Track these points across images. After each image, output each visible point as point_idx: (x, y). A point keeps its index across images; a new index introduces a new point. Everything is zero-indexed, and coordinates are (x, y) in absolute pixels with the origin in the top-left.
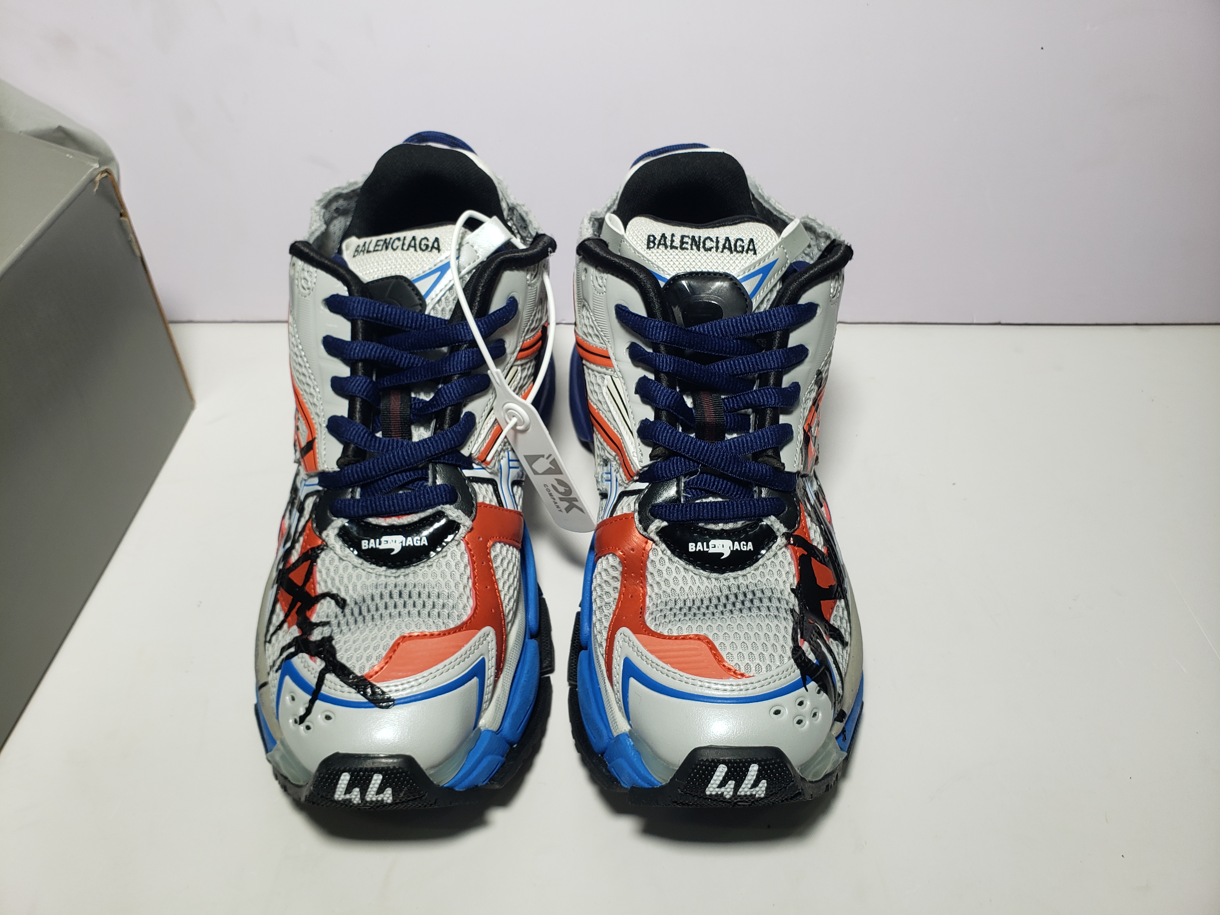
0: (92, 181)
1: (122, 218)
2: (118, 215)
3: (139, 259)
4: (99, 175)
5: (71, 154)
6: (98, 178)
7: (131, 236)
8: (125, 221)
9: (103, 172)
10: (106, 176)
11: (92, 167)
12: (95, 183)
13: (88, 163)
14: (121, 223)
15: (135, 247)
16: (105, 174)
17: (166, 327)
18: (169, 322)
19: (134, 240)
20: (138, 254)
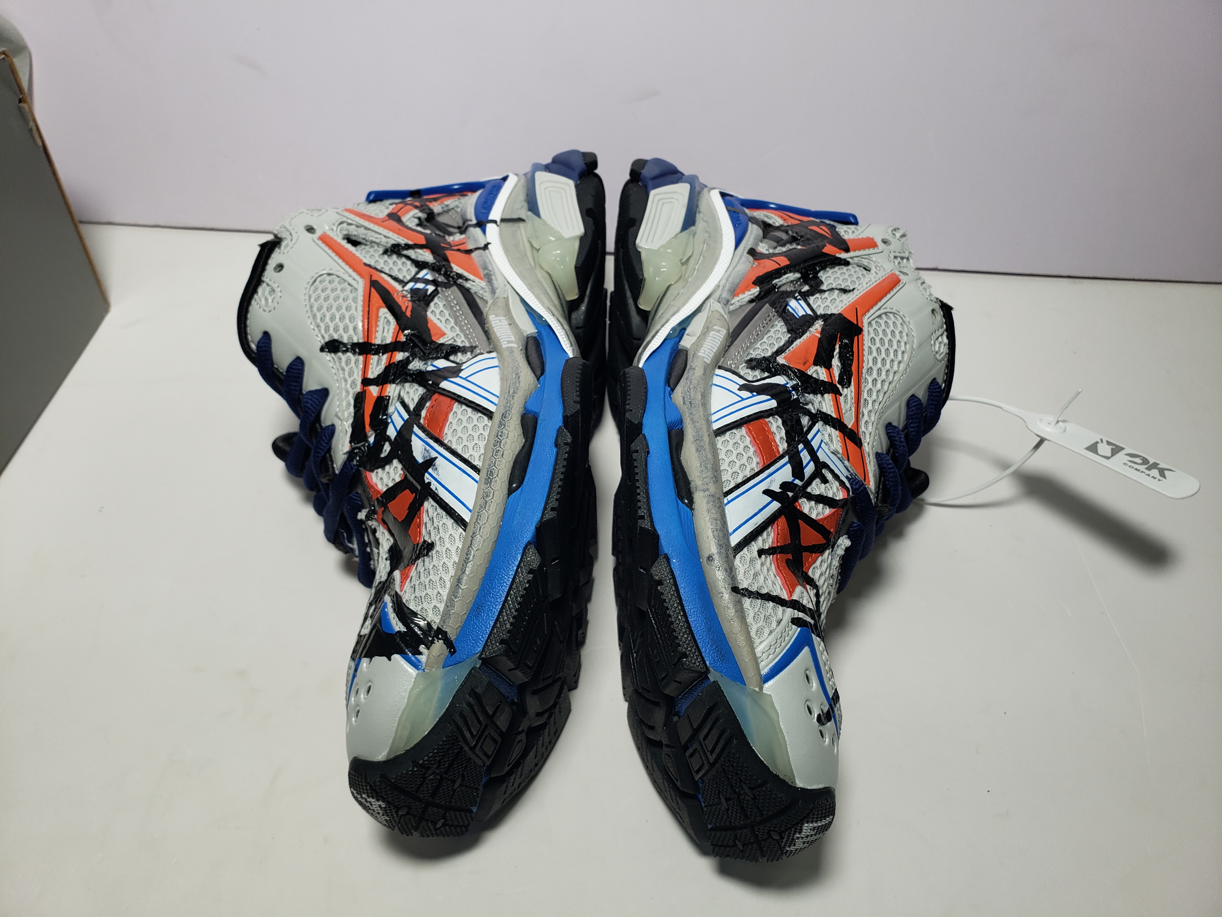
1: (21, 105)
2: (17, 101)
3: (41, 148)
7: (31, 124)
8: (24, 108)
10: (4, 59)
14: (20, 110)
15: (36, 136)
16: (3, 56)
17: (76, 226)
18: (81, 222)
19: (34, 128)
20: (40, 144)
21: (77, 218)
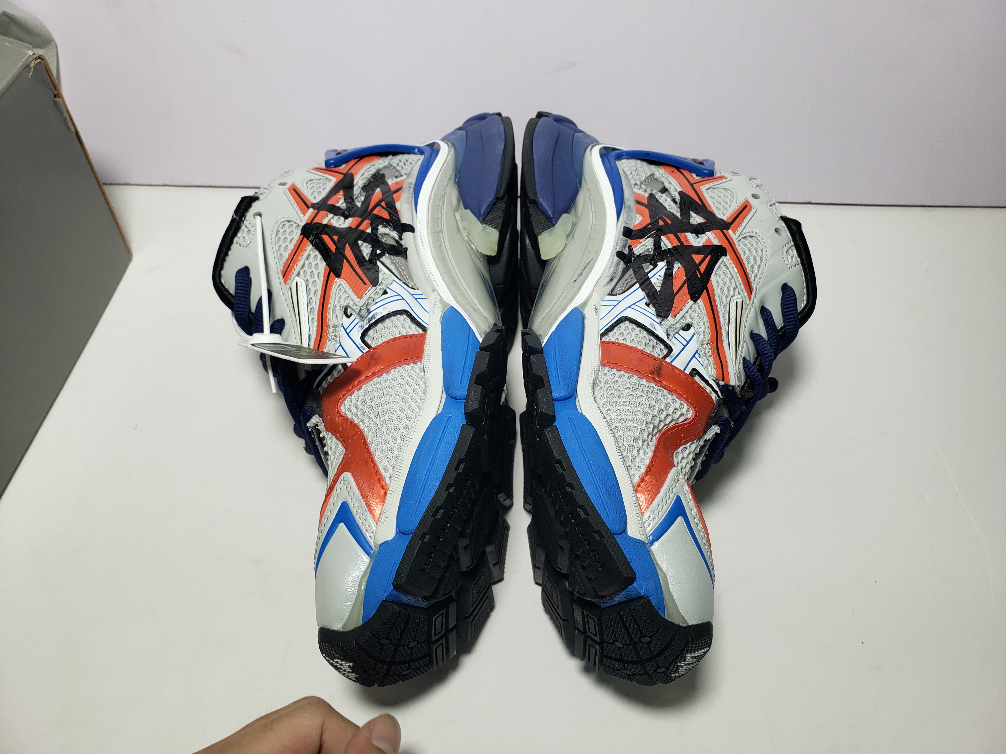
0: (28, 66)
1: (56, 99)
2: (53, 97)
3: (74, 134)
4: (33, 62)
5: (9, 42)
6: (32, 65)
7: (66, 114)
8: (59, 101)
9: (36, 59)
10: (40, 62)
11: (26, 54)
12: (30, 68)
13: (24, 50)
14: (56, 103)
15: (70, 124)
16: (39, 60)
17: (101, 188)
18: (104, 184)
19: (68, 118)
20: (73, 130)
21: (101, 181)
